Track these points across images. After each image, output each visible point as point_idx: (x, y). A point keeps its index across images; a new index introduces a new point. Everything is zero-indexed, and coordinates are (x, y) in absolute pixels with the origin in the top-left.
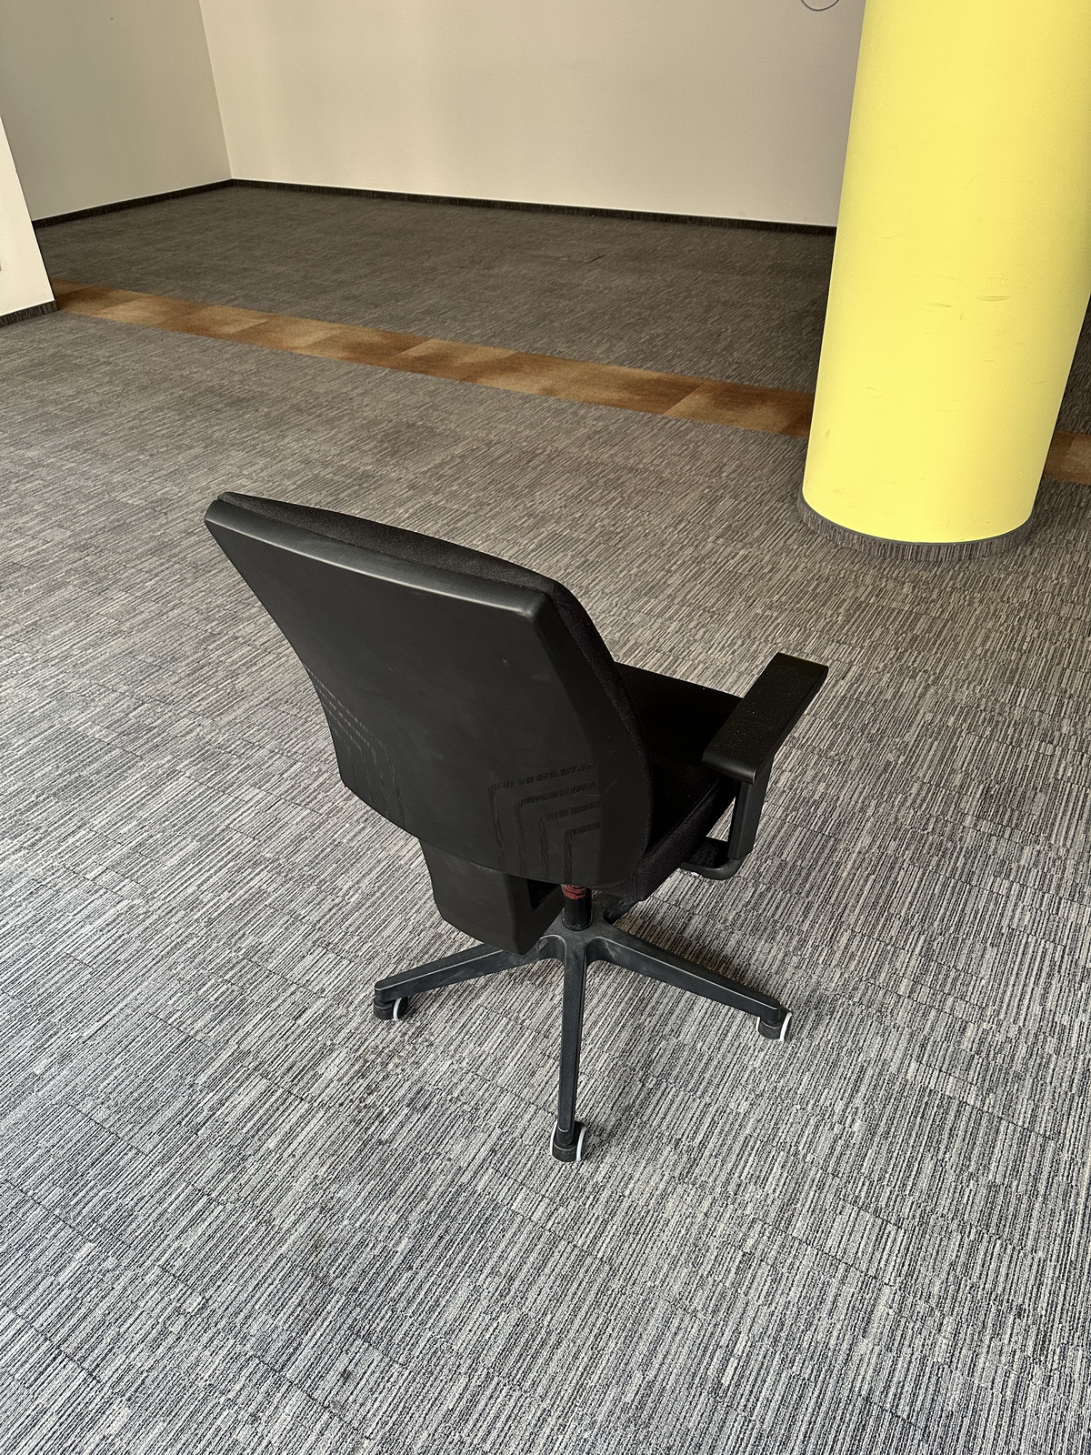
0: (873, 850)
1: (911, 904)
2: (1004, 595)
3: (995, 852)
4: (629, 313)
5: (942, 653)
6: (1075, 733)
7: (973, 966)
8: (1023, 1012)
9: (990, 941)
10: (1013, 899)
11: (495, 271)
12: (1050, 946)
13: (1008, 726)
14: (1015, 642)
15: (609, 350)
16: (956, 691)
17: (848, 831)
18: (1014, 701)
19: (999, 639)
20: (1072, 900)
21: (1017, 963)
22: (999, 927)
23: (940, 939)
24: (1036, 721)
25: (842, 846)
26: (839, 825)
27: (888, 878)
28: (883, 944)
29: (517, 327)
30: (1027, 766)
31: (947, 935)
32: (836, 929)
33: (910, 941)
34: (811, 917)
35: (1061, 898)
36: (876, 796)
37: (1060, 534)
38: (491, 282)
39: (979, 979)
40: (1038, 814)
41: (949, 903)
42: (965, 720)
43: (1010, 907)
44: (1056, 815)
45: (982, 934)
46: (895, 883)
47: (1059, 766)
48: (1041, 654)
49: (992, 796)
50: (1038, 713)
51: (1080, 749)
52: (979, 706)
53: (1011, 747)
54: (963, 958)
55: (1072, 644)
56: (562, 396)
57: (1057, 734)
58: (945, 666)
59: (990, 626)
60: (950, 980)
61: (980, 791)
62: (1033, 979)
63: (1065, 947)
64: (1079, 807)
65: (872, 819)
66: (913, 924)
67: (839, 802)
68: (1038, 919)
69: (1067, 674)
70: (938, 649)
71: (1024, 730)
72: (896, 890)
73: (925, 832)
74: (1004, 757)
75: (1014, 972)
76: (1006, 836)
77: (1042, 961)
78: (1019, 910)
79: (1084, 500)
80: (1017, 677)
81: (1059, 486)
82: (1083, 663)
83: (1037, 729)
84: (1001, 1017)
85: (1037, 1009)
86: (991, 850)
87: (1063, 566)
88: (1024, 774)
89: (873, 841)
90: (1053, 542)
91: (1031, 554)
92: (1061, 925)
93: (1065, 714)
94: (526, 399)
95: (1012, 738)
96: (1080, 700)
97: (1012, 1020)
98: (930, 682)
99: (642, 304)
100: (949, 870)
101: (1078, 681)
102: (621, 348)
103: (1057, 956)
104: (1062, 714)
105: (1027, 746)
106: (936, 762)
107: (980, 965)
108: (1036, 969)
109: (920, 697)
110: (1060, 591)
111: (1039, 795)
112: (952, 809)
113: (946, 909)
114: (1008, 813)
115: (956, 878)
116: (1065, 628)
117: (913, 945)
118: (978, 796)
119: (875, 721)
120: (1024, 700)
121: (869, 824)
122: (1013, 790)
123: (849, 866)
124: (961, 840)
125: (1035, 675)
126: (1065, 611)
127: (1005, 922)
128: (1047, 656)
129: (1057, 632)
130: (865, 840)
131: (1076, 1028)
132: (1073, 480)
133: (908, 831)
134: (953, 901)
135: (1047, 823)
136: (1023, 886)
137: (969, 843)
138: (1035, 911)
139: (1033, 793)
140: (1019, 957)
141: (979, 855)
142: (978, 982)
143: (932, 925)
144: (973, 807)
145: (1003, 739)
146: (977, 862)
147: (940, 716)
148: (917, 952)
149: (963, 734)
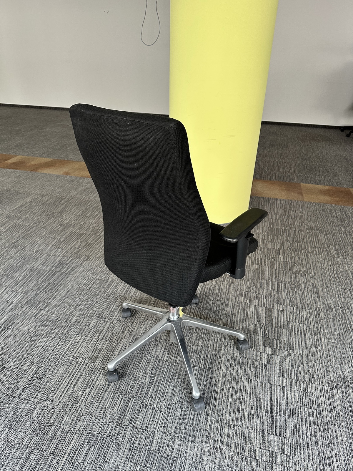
0: (228, 374)
1: (250, 401)
3: (276, 364)
6: (288, 298)
7: (284, 431)
8: (311, 454)
9: (286, 415)
10: (289, 387)
12: (310, 411)
13: (264, 299)
14: (256, 261)
16: (240, 285)
17: (216, 365)
18: (262, 287)
19: (250, 260)
20: (311, 383)
21: (300, 425)
22: (288, 406)
23: (266, 418)
24: (273, 294)
25: (215, 374)
26: (212, 362)
27: (237, 388)
28: (243, 429)
29: (53, 150)
30: (275, 317)
31: (268, 416)
32: (221, 425)
33: (254, 423)
34: (209, 421)
35: (307, 383)
36: (223, 343)
39: (288, 439)
40: (286, 340)
41: (265, 397)
42: (247, 299)
43: (289, 393)
44: (293, 339)
45: (282, 411)
46: (240, 390)
47: (287, 314)
48: (266, 264)
49: (267, 334)
50: (272, 291)
51: (292, 306)
52: (250, 291)
53: (267, 309)
54: (278, 429)
55: (275, 259)
57: (282, 299)
60: (276, 443)
61: (262, 333)
62: (309, 433)
64: (300, 334)
65: (224, 356)
66: (253, 413)
67: (209, 349)
68: (301, 396)
69: (277, 272)
71: (270, 299)
72: (242, 394)
73: (246, 359)
74: (266, 314)
75: (301, 431)
76: (277, 354)
77: (310, 421)
78: (293, 394)
79: (263, 202)
80: (260, 276)
81: (253, 198)
82: (281, 266)
83: (274, 298)
84: (303, 461)
85: (315, 450)
86: (274, 363)
87: (263, 228)
88: (276, 321)
89: (227, 368)
92: (311, 397)
93: (282, 290)
95: (266, 304)
96: (285, 283)
97: (308, 461)
98: (230, 282)
100: (260, 377)
101: (282, 275)
103: (314, 416)
104: (281, 290)
106: (242, 321)
107: (286, 430)
108: (308, 426)
109: (228, 290)
110: (265, 238)
111: (284, 330)
112: (254, 344)
113: (264, 400)
114: (275, 342)
115: (264, 381)
116: (271, 253)
117: (256, 425)
118: (262, 335)
119: (214, 304)
120: (266, 286)
121: (223, 359)
122: (274, 330)
123: (220, 385)
124: (261, 360)
125: (267, 273)
126: (269, 246)
127: (289, 402)
128: (268, 265)
129: (268, 255)
130: (224, 369)
131: (334, 457)
132: (257, 196)
133: (239, 359)
134: (266, 395)
135: (290, 344)
136: (291, 379)
137: (264, 361)
138: (299, 392)
139: (281, 330)
140: (300, 421)
141: (270, 367)
142: (288, 441)
143: (261, 411)
144: (261, 341)
145: (263, 305)
146: (270, 371)
147: (238, 298)
148: (258, 430)
149: (248, 305)
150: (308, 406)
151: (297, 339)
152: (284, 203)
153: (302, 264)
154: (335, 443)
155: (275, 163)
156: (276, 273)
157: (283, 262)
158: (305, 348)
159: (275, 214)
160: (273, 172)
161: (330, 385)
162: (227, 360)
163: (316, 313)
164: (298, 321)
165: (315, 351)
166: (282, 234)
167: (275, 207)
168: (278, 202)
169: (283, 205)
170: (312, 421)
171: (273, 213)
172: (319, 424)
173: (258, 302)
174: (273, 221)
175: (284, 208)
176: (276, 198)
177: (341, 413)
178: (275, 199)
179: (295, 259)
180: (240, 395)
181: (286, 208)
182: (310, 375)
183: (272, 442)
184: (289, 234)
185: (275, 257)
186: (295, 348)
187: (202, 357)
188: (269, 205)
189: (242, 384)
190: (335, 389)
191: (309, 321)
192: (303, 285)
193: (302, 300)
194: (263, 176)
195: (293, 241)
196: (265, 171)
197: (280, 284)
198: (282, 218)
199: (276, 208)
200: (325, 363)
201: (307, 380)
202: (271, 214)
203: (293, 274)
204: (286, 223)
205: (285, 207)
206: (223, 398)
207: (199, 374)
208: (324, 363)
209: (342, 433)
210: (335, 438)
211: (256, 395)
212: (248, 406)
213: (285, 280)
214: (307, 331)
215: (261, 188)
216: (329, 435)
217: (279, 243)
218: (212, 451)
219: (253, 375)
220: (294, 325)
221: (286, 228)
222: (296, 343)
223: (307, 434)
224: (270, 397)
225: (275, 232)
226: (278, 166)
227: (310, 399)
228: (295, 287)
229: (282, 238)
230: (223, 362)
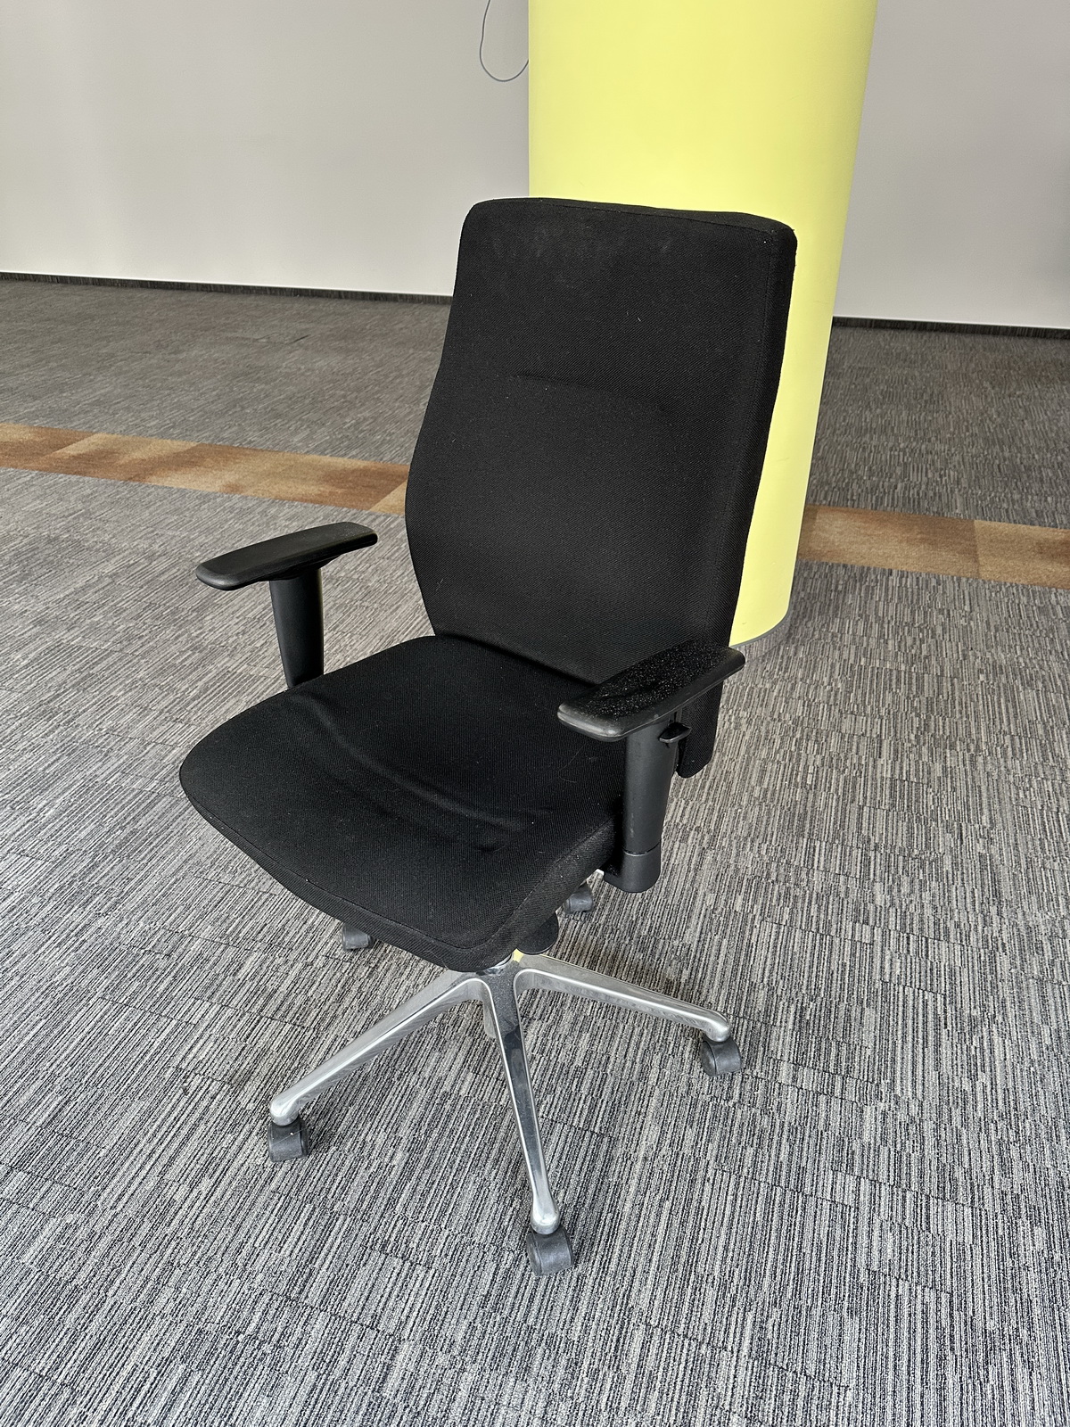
0: (663, 1153)
1: (726, 1249)
2: (773, 711)
3: (827, 1127)
4: (331, 396)
5: (714, 800)
6: (893, 904)
7: (830, 1364)
9: (846, 1304)
10: (865, 1209)
11: (181, 357)
12: (930, 1297)
13: (810, 903)
14: (797, 775)
15: (309, 437)
16: (738, 855)
17: (626, 1121)
18: (810, 863)
19: (777, 773)
20: (944, 1199)
22: (855, 1274)
23: (776, 1313)
24: (843, 889)
25: (619, 1151)
26: (614, 1108)
27: (688, 1202)
28: (694, 1344)
29: (203, 416)
30: (844, 965)
31: (784, 1306)
32: (622, 1327)
33: (733, 1327)
34: (583, 1309)
35: (928, 1197)
37: (823, 625)
38: (177, 367)
39: (842, 1390)
40: (871, 1045)
41: (778, 1237)
42: (755, 900)
43: (864, 1228)
44: (894, 1043)
46: (699, 1211)
47: (883, 958)
48: (830, 788)
49: (808, 1023)
50: (842, 878)
51: (903, 928)
52: (769, 874)
53: (818, 937)
54: (813, 1354)
55: (863, 770)
56: (250, 492)
57: (871, 907)
58: (720, 817)
59: (764, 754)
60: (800, 1402)
61: (792, 1018)
62: (918, 1373)
63: (952, 1295)
64: (920, 1025)
65: (657, 1091)
66: (733, 1290)
67: (610, 1066)
68: (904, 1245)
69: (866, 815)
70: (709, 794)
71: (830, 906)
72: (703, 1224)
73: (731, 1104)
74: (812, 955)
75: (891, 1366)
76: (837, 1092)
77: (926, 1333)
79: (841, 582)
80: (808, 826)
81: (811, 568)
82: (881, 796)
83: (845, 902)
86: (822, 1122)
87: (833, 666)
88: (843, 979)
89: (663, 1133)
90: (817, 636)
91: (795, 654)
92: (937, 1249)
93: (874, 875)
94: (205, 498)
95: (818, 922)
96: (888, 851)
98: (705, 845)
99: (348, 385)
100: (771, 1169)
101: (881, 825)
102: (322, 435)
103: (943, 1317)
104: (872, 876)
105: (839, 930)
106: (728, 974)
107: (839, 1359)
108: (919, 1350)
109: (696, 870)
110: (835, 700)
111: (867, 1012)
112: (760, 1054)
113: (777, 1250)
114: (834, 1051)
115: (782, 1184)
116: (851, 749)
117: (738, 1335)
118: (790, 1027)
119: (644, 914)
121: (654, 1101)
122: (833, 1009)
123: (632, 1190)
124: (779, 1110)
125: (829, 818)
126: (846, 726)
127: (862, 1260)
128: (837, 790)
129: (842, 756)
130: (651, 1133)
132: (824, 560)
133: (706, 1104)
134: (784, 1231)
135: (885, 1058)
136: (874, 1182)
137: (790, 1114)
138: (897, 1229)
139: (859, 1010)
140: (892, 1330)
141: (807, 1134)
142: (842, 1397)
143: (760, 1287)
144: (787, 1046)
145: (807, 925)
146: (805, 1149)
147: (724, 897)
148: (745, 1351)
149: (757, 923)
150: (923, 1280)
151: (910, 1045)
152: (911, 585)
153: (954, 789)
154: (1008, 1415)
155: (896, 453)
156: (860, 816)
157: (888, 782)
158: (934, 1074)
159: (880, 621)
160: (886, 484)
161: (1010, 1208)
162: (665, 1104)
163: (982, 958)
164: (918, 983)
165: (967, 1087)
166: (894, 686)
167: (880, 598)
168: (894, 581)
169: (910, 590)
170: (932, 1334)
171: (872, 619)
172: (957, 1346)
173: (791, 913)
174: (868, 645)
175: (912, 602)
176: (887, 568)
177: (1037, 1311)
178: (884, 570)
179: (929, 773)
180: (696, 1227)
181: (918, 600)
182: (941, 1170)
183: (787, 1398)
184: (920, 688)
185: (863, 763)
186: (898, 1074)
187: (584, 1091)
188: (860, 590)
189: (708, 1187)
190: (1024, 1225)
191: (958, 982)
192: (948, 861)
193: (939, 910)
194: (852, 495)
195: (930, 710)
196: (862, 478)
197: (872, 854)
198: (901, 634)
199: (886, 600)
200: (999, 1133)
201: (931, 1185)
202: (867, 620)
203: (920, 821)
204: (913, 651)
205: (915, 597)
206: (638, 1234)
207: (567, 1148)
208: (997, 1130)
209: (1035, 1383)
210: (1008, 1397)
211: (750, 1229)
212: (717, 1268)
213: (890, 842)
214: (946, 1019)
215: (841, 533)
216: (989, 1387)
217: (882, 718)
218: (581, 1414)
219: (748, 1161)
220: (905, 996)
221: (910, 668)
222: (904, 1055)
223: (912, 1379)
224: (796, 1239)
225: (872, 682)
226: (905, 464)
227: (933, 1253)
228: (922, 866)
229: (893, 702)
230: (651, 1109)
